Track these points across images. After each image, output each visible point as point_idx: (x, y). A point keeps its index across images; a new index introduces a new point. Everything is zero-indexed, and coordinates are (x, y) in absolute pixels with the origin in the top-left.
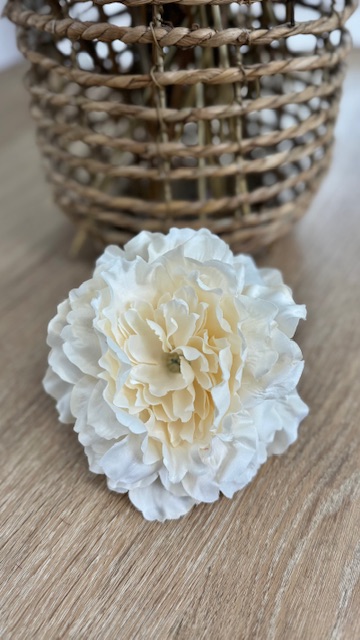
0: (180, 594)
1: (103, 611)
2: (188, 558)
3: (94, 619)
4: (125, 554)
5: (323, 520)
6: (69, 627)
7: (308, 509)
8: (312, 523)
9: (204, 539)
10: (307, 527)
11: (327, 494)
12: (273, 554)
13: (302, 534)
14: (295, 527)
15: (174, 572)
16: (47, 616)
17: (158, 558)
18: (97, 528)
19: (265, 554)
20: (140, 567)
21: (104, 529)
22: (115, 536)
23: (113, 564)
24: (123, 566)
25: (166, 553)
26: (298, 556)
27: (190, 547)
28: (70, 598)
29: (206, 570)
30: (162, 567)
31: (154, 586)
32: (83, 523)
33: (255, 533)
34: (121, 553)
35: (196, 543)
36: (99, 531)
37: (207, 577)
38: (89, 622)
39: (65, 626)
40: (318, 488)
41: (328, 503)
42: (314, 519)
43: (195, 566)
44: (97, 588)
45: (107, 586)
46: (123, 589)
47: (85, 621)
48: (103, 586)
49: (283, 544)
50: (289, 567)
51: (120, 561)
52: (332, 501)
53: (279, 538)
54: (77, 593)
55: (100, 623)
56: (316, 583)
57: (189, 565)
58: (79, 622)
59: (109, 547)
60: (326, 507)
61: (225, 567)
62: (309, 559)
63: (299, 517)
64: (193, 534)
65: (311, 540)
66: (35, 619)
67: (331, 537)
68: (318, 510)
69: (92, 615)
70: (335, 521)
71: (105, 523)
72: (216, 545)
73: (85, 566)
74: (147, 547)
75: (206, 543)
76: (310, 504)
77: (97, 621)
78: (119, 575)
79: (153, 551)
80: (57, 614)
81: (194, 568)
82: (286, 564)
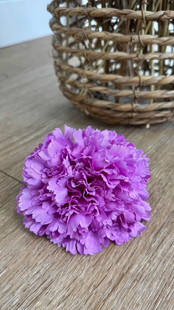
1: (150, 262)
3: (145, 266)
4: (158, 233)
6: (129, 268)
16: (115, 261)
24: (158, 239)
28: (128, 253)
34: (155, 232)
38: (142, 267)
39: (127, 268)
44: (144, 249)
45: (150, 248)
46: (161, 251)
47: (139, 266)
51: (155, 236)
54: (132, 250)
55: (149, 268)
58: (136, 266)
66: (107, 263)
69: (143, 263)
77: (147, 267)
80: (120, 261)
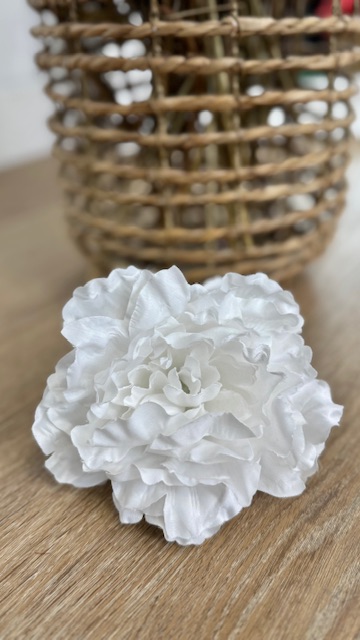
0: (116, 622)
2: (134, 584)
5: (299, 557)
7: (282, 545)
8: (285, 560)
9: (157, 566)
10: (278, 563)
11: (307, 531)
12: (233, 589)
13: (271, 571)
14: (265, 561)
15: (117, 597)
17: (102, 581)
18: (44, 542)
19: (224, 588)
20: (81, 588)
21: (50, 544)
22: (60, 553)
23: (50, 582)
25: (112, 577)
26: (262, 595)
27: (139, 573)
29: (153, 600)
30: (103, 591)
31: (90, 609)
32: (30, 537)
33: (216, 564)
35: (147, 568)
36: (45, 545)
37: (153, 606)
40: (298, 523)
41: (307, 540)
42: (288, 555)
43: (141, 594)
48: (34, 604)
49: (247, 580)
50: (250, 606)
52: (312, 538)
53: (244, 573)
56: (279, 627)
57: (134, 592)
59: (51, 564)
60: (304, 544)
61: (175, 598)
62: (275, 599)
63: (271, 551)
64: (146, 559)
65: (281, 578)
67: (305, 577)
68: (293, 547)
70: (312, 559)
71: (53, 538)
72: (169, 573)
73: (21, 581)
74: (92, 568)
75: (158, 570)
76: (285, 539)
78: (55, 594)
79: (97, 573)
81: (139, 594)
82: (246, 602)
